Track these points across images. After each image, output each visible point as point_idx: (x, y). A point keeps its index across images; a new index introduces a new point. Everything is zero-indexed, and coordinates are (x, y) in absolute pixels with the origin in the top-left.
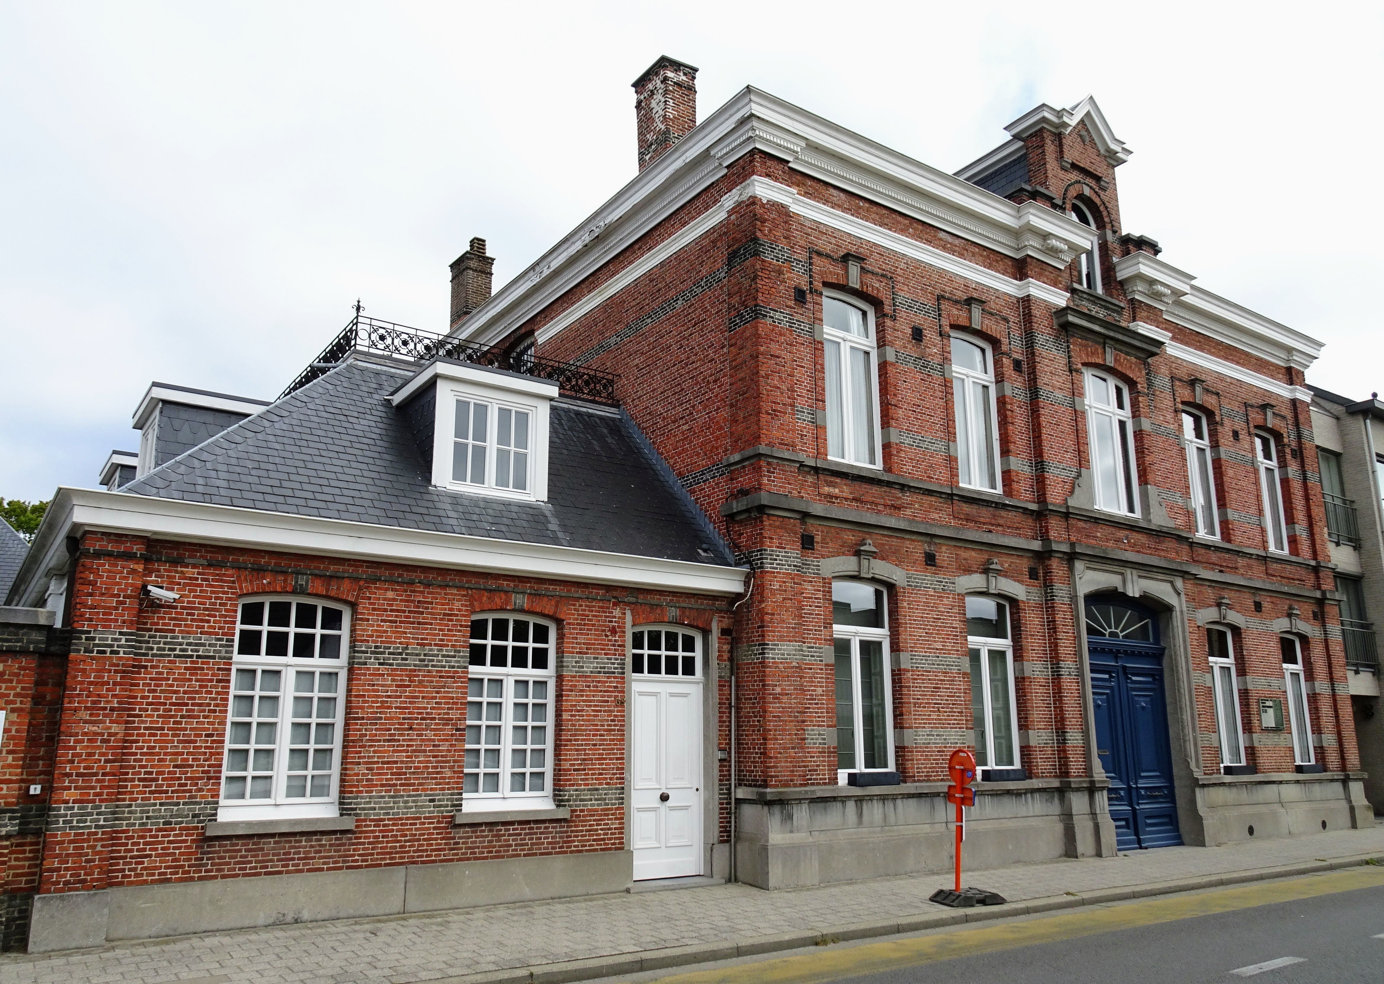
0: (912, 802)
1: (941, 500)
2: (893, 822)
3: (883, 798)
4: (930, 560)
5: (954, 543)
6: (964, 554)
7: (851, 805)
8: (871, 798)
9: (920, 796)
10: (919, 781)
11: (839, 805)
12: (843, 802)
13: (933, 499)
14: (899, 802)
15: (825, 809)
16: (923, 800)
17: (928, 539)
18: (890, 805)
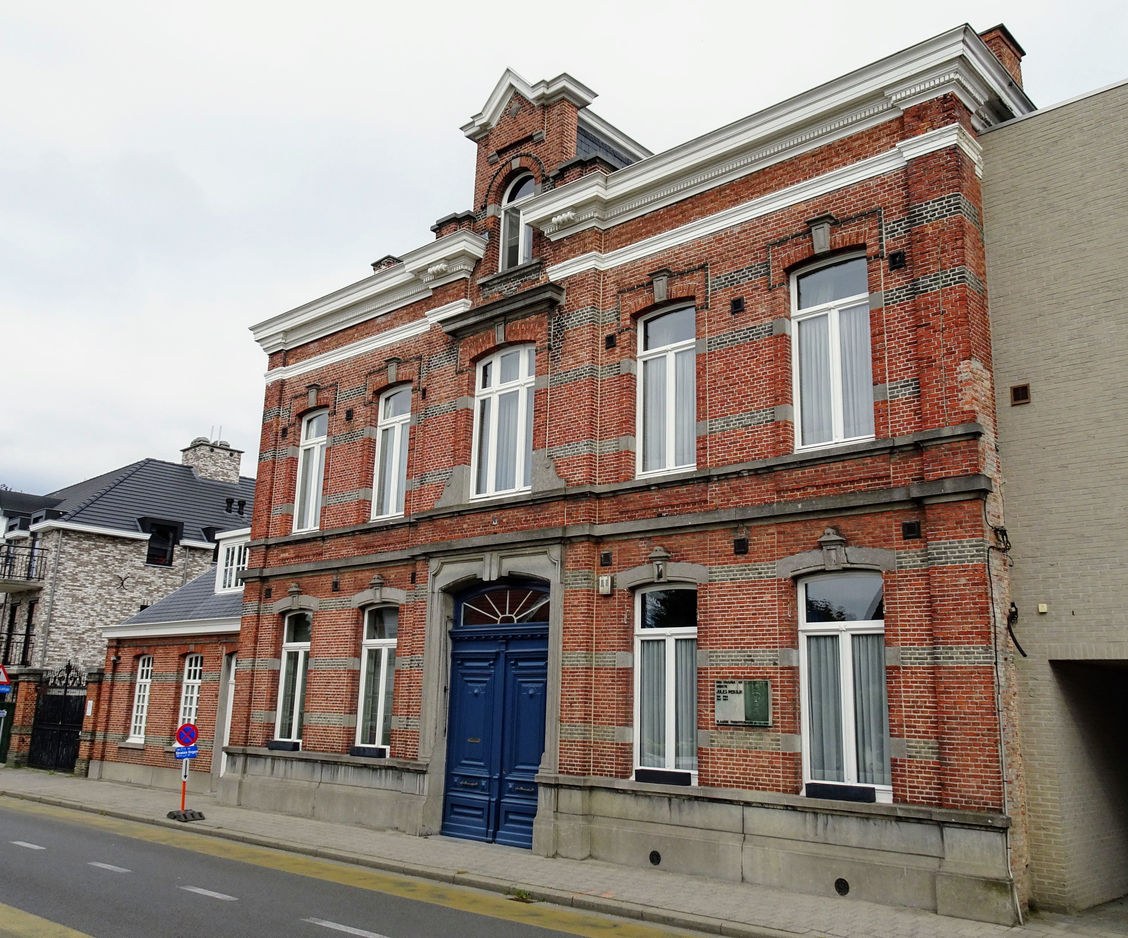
0: (302, 764)
1: (350, 538)
2: (289, 776)
3: (286, 759)
4: (336, 587)
5: (353, 570)
6: (360, 576)
7: (269, 760)
8: (279, 758)
9: (306, 760)
10: (308, 750)
11: (263, 760)
12: (266, 759)
13: (344, 539)
14: (294, 763)
15: (257, 762)
16: (308, 764)
17: (336, 571)
18: (289, 764)
